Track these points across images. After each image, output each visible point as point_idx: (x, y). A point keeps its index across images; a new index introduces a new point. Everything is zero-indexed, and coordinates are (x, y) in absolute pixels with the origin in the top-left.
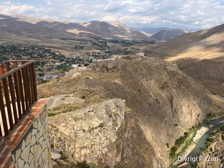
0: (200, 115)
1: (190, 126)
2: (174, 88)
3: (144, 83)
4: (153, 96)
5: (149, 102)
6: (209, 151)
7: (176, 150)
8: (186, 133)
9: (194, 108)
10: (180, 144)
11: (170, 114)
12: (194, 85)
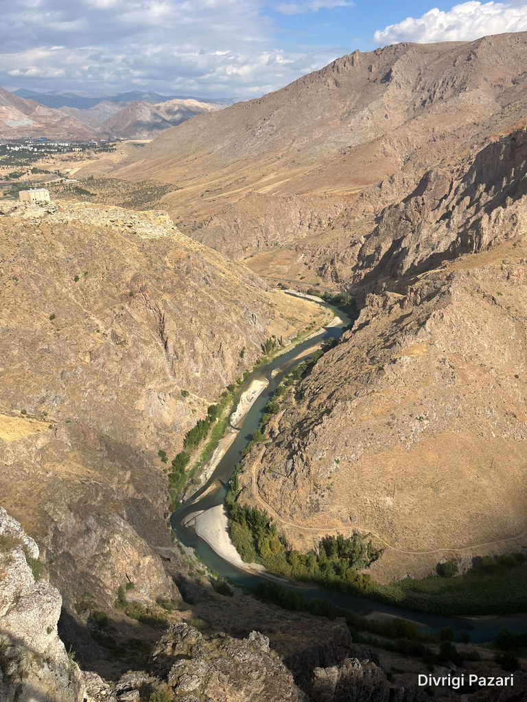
0: (246, 350)
1: (222, 387)
2: (164, 291)
3: (64, 290)
4: (101, 327)
5: (91, 346)
6: (268, 437)
7: (187, 461)
8: (212, 410)
9: (229, 336)
10: (196, 443)
11: (162, 369)
12: (224, 273)
